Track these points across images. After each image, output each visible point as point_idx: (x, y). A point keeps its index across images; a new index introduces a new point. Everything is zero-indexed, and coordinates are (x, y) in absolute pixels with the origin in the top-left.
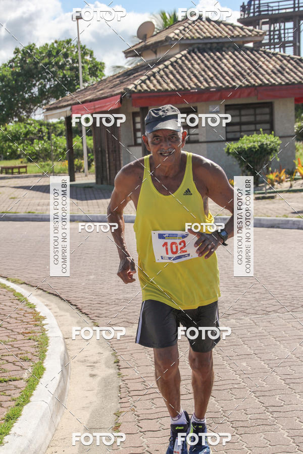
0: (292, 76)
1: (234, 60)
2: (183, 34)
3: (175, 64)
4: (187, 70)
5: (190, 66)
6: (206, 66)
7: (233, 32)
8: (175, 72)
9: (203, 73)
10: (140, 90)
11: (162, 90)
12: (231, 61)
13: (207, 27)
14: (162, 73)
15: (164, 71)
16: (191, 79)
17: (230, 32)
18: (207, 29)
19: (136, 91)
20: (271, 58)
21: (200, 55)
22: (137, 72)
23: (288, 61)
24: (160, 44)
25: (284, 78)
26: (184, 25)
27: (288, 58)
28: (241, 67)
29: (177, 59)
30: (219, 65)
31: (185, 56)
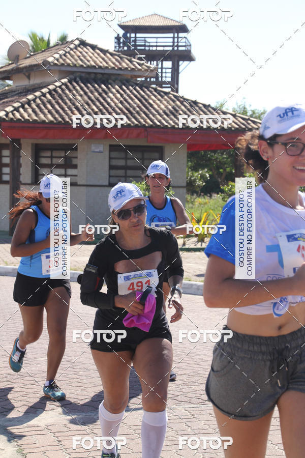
1: (122, 95)
2: (64, 60)
3: (54, 93)
4: (68, 102)
5: (71, 97)
6: (89, 98)
7: (120, 64)
8: (53, 102)
9: (87, 107)
10: (12, 119)
11: (39, 121)
12: (118, 96)
13: (91, 55)
14: (38, 101)
15: (40, 99)
16: (72, 112)
17: (117, 64)
18: (91, 57)
19: (7, 119)
20: (162, 97)
21: (82, 85)
22: (7, 98)
23: (182, 103)
24: (35, 68)
26: (65, 49)
27: (182, 99)
28: (129, 103)
29: (56, 87)
30: (104, 99)
31: (65, 84)
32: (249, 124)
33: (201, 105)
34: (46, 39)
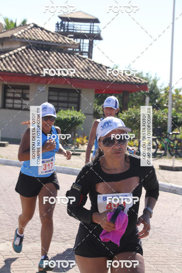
0: (95, 75)
2: (24, 35)
3: (17, 54)
4: (25, 60)
5: (27, 57)
6: (38, 59)
7: (57, 40)
8: (16, 60)
9: (36, 64)
11: (7, 71)
12: (56, 58)
13: (40, 33)
14: (7, 59)
15: (9, 58)
16: (27, 67)
17: (56, 39)
18: (40, 35)
20: (81, 60)
21: (34, 51)
23: (93, 65)
24: (6, 39)
25: (89, 75)
26: (25, 29)
27: (93, 63)
28: (61, 63)
29: (19, 51)
30: (47, 60)
31: (24, 50)
32: (132, 79)
33: (104, 67)
34: (14, 22)
